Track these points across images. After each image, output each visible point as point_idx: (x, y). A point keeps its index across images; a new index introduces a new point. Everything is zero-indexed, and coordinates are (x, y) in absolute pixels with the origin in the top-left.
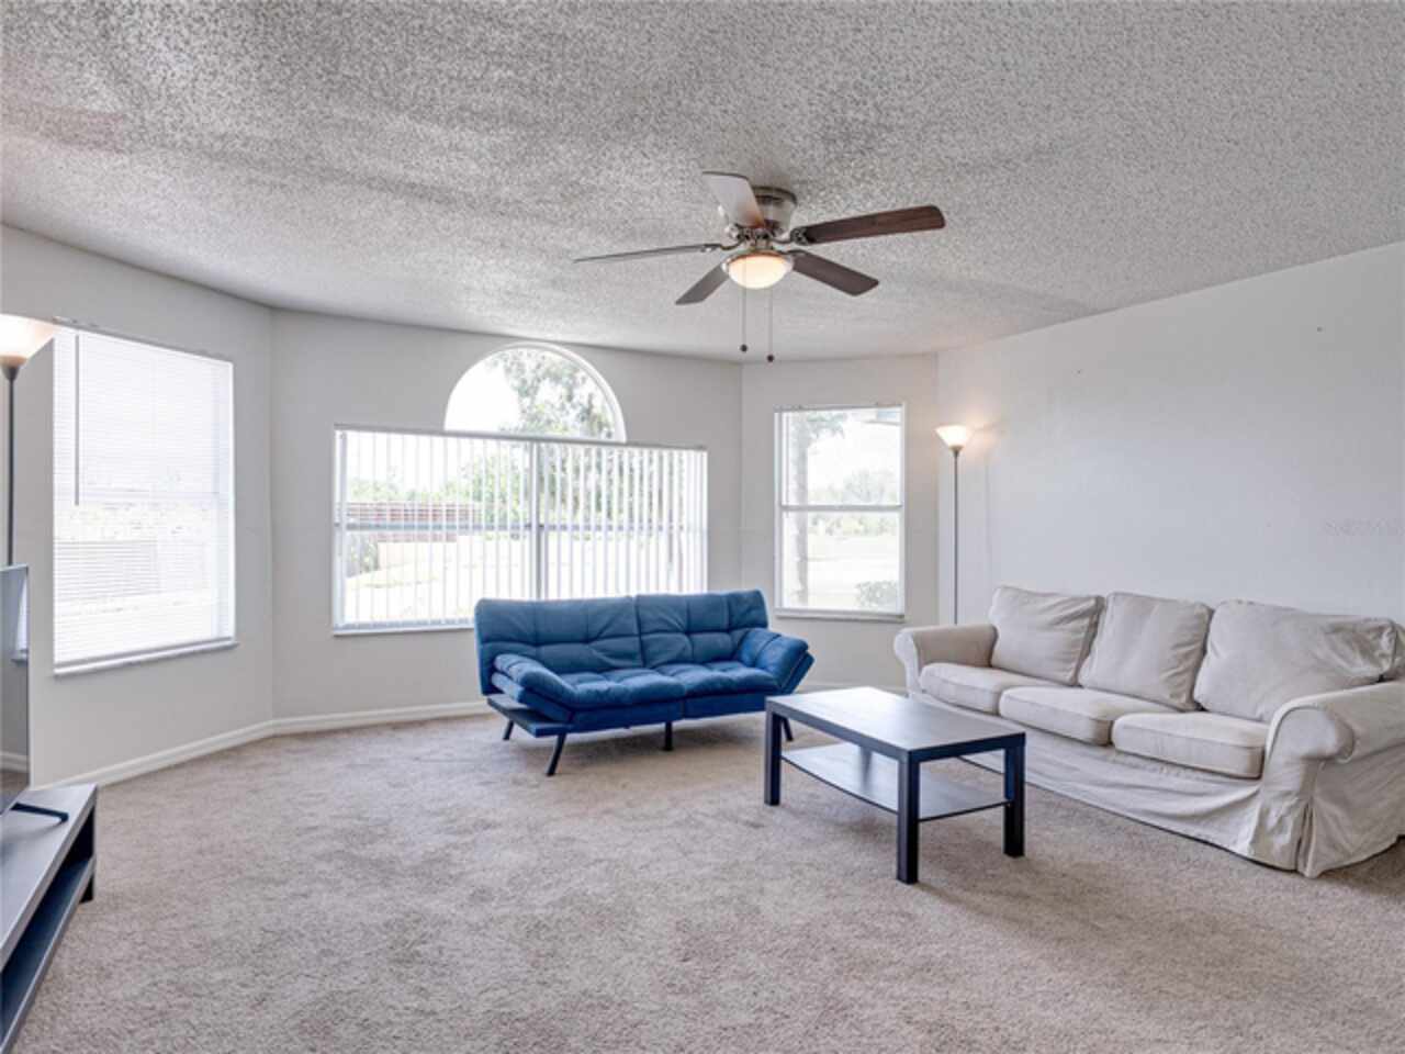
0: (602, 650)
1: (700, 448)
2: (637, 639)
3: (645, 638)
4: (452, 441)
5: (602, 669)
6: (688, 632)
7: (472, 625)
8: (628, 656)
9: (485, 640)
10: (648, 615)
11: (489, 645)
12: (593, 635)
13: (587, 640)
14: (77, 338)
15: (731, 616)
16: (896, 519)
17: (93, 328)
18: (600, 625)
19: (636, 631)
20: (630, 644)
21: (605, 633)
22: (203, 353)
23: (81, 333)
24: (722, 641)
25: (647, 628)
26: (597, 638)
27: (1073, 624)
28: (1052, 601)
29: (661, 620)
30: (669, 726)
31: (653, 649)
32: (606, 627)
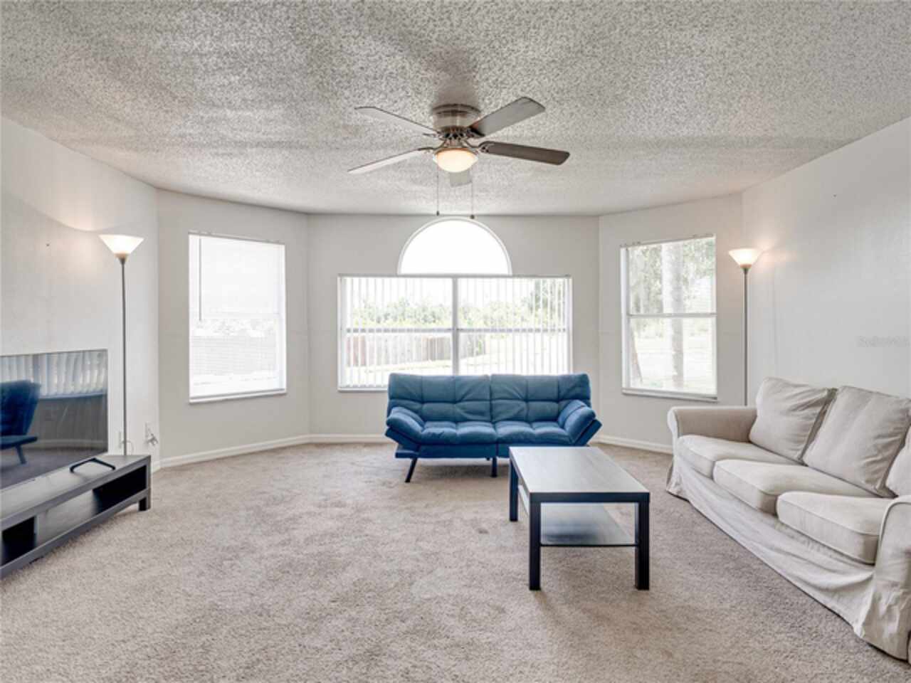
0: (463, 408)
1: (567, 276)
2: (488, 402)
3: (493, 402)
4: (402, 280)
5: (457, 420)
6: (527, 400)
7: (386, 389)
8: (482, 413)
9: (391, 398)
10: (495, 387)
11: (393, 401)
12: (458, 399)
13: (454, 402)
14: (200, 240)
15: (559, 392)
16: (710, 323)
17: (209, 235)
18: (463, 393)
19: (488, 397)
20: (482, 406)
21: (466, 398)
22: (268, 242)
23: (203, 238)
24: (550, 407)
25: (496, 396)
26: (460, 401)
27: (808, 412)
28: (798, 390)
29: (506, 391)
30: (495, 461)
31: (499, 409)
32: (466, 394)
